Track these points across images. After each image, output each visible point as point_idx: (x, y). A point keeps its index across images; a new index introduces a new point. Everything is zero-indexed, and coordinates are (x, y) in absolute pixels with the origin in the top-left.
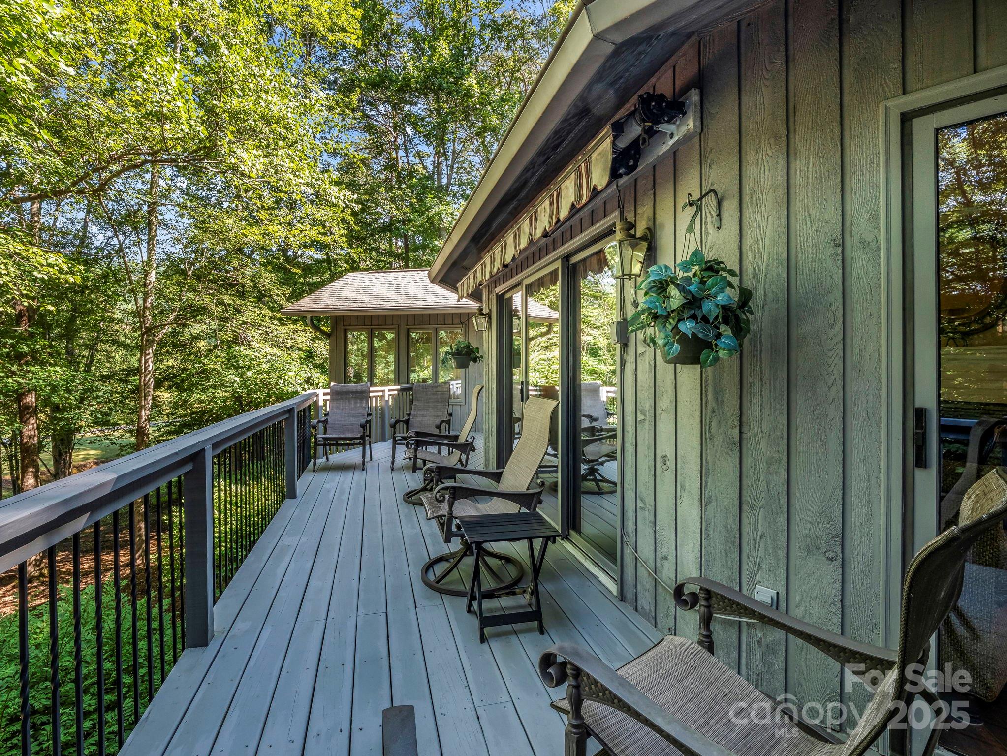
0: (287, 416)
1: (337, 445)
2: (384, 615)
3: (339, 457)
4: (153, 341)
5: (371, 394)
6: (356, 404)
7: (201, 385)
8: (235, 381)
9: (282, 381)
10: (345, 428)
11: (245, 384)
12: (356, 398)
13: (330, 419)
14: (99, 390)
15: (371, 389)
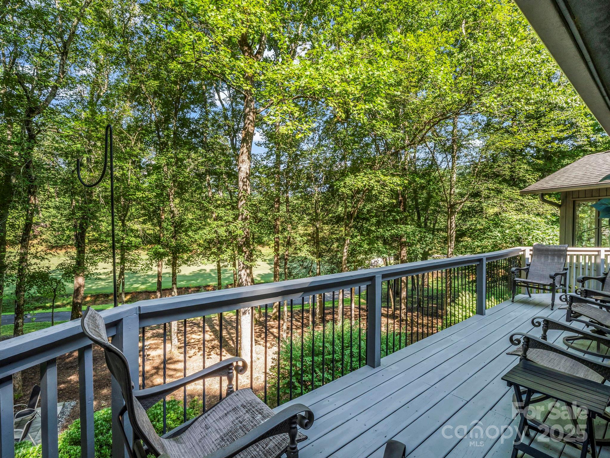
0: (478, 263)
1: (538, 288)
2: (465, 402)
3: (537, 297)
4: (455, 212)
5: (568, 253)
6: (553, 260)
7: (480, 237)
8: (498, 236)
9: (531, 237)
10: (542, 277)
11: (504, 238)
12: (553, 255)
13: (531, 269)
14: (427, 237)
15: (569, 249)
